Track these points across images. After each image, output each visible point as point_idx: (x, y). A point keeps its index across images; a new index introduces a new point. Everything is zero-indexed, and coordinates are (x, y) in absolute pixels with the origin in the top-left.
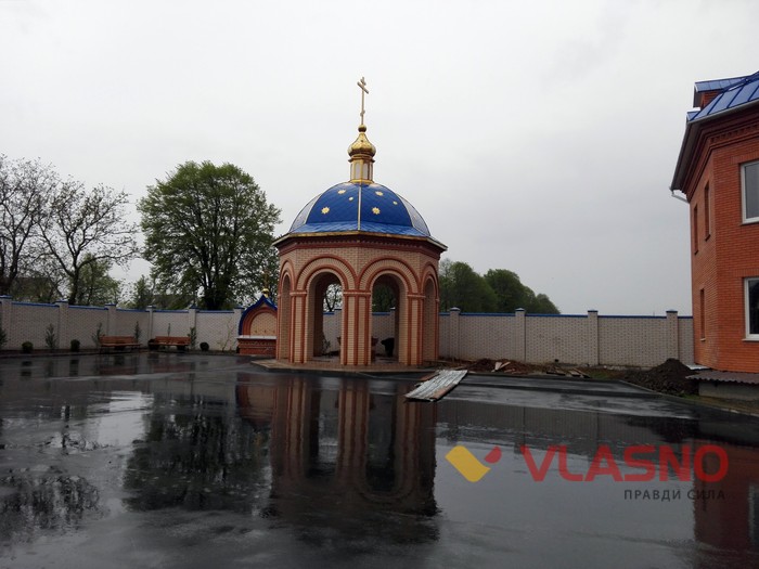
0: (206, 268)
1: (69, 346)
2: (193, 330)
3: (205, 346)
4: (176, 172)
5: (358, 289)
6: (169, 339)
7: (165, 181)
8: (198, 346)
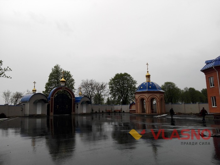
0: (122, 95)
1: (102, 112)
2: (121, 108)
3: (124, 111)
4: (115, 76)
5: (148, 101)
6: (117, 110)
7: (113, 78)
8: (122, 112)
